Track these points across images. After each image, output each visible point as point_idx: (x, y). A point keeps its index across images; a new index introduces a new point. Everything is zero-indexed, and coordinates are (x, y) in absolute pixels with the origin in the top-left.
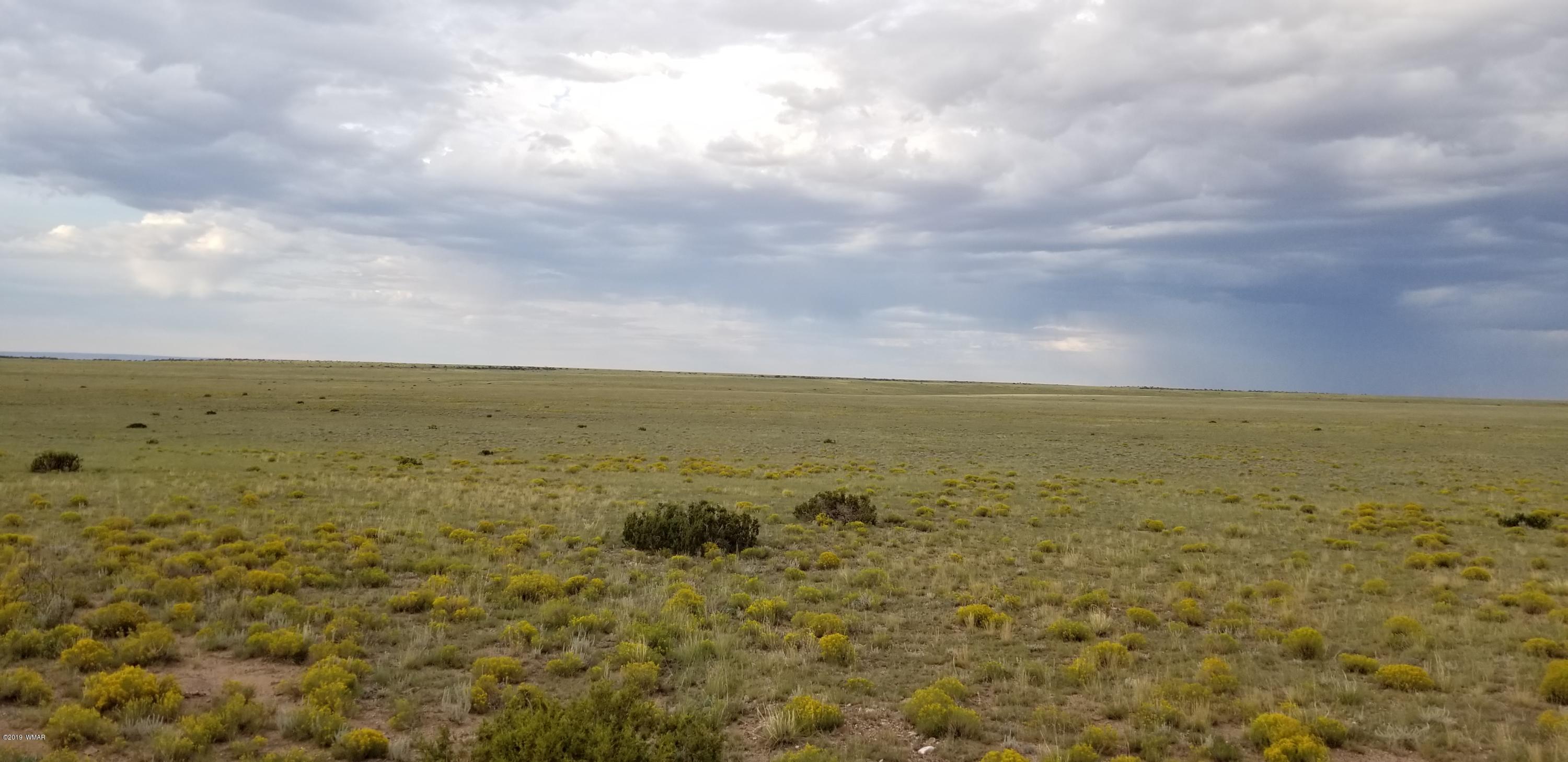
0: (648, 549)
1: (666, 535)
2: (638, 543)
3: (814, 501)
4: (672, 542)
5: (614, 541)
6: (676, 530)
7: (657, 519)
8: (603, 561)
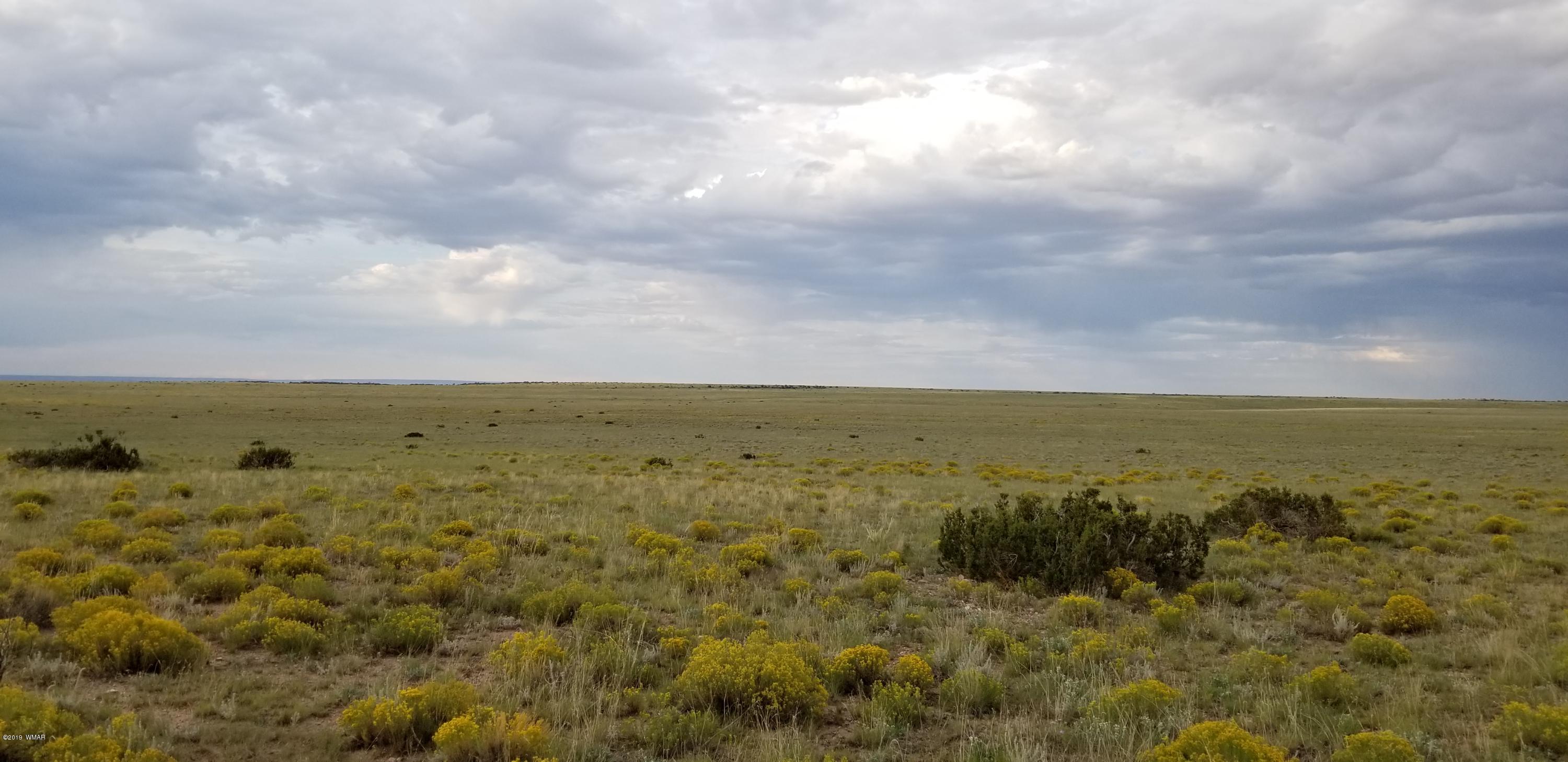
0: (993, 577)
1: (1029, 551)
2: (974, 565)
4: (1041, 565)
5: (922, 559)
6: (1046, 542)
7: (1004, 522)
8: (913, 603)
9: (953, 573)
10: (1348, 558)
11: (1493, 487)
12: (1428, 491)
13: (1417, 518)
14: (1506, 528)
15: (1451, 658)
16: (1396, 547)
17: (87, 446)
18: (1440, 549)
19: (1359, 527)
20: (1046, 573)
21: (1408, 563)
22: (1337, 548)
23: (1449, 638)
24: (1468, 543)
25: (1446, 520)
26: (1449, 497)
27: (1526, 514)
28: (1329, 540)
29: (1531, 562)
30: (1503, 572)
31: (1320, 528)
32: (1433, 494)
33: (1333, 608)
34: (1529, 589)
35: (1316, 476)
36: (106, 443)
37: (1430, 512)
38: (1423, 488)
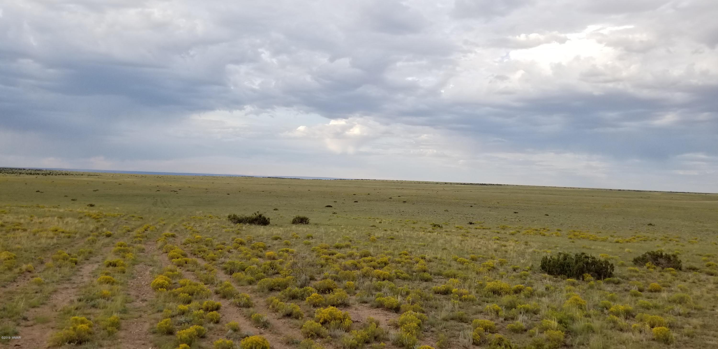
0: (554, 274)
1: (563, 268)
2: (549, 271)
3: (645, 256)
4: (566, 272)
5: (536, 269)
6: (568, 266)
7: (558, 260)
8: (531, 279)
9: (544, 273)
17: (254, 217)
20: (567, 274)
36: (260, 216)
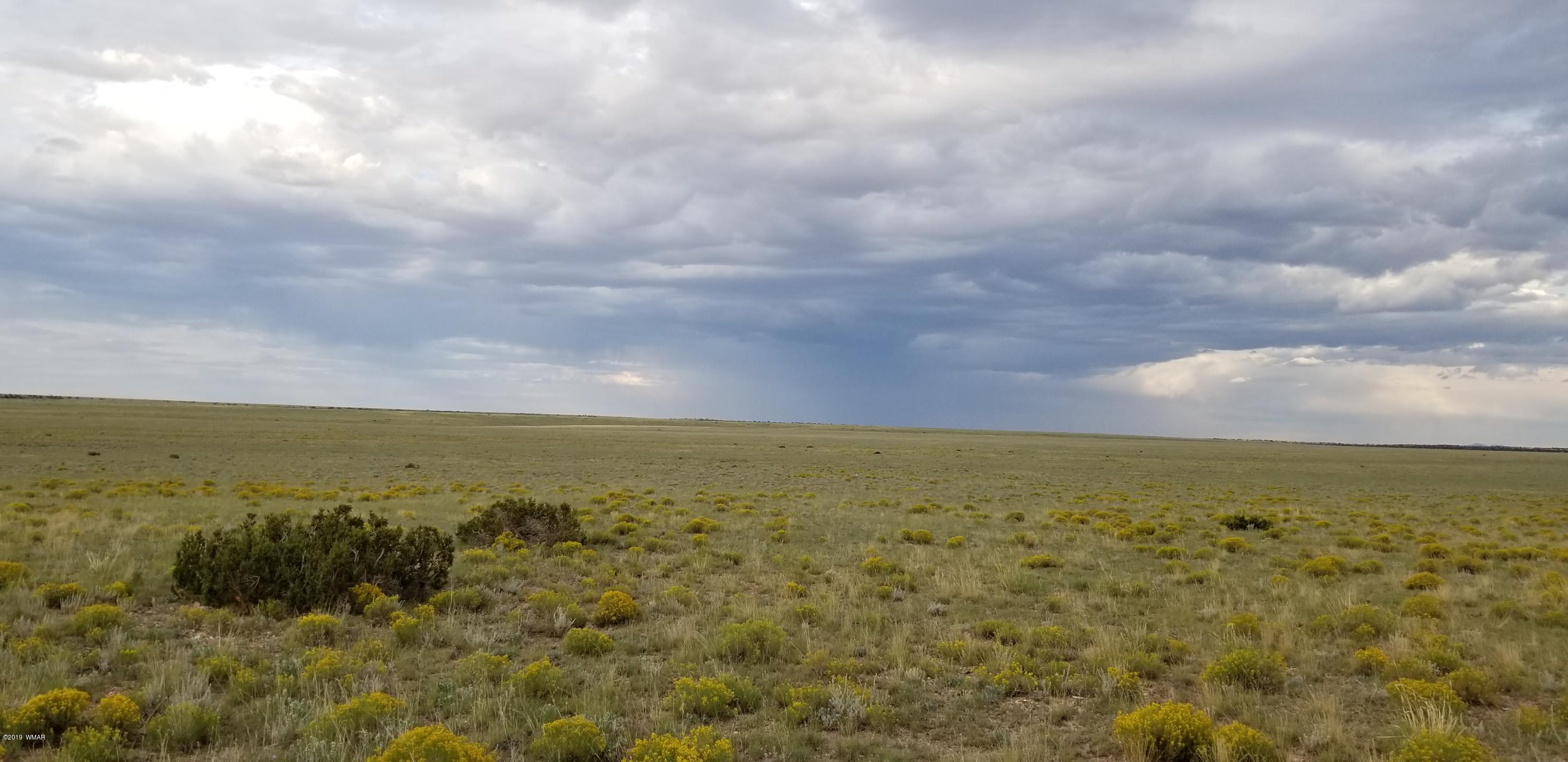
0: (231, 601)
1: (272, 572)
2: (211, 591)
3: (490, 514)
4: (285, 585)
5: (153, 588)
6: (294, 560)
7: (250, 544)
9: (187, 601)
10: (577, 560)
11: (701, 493)
12: (651, 498)
13: (639, 522)
14: (705, 528)
15: (645, 644)
16: (619, 548)
18: (651, 548)
19: (590, 532)
20: (289, 594)
21: (626, 562)
22: (570, 552)
23: (646, 626)
24: (673, 542)
25: (661, 523)
26: (666, 503)
27: (721, 515)
28: (564, 545)
29: (718, 556)
30: (696, 565)
31: (558, 534)
32: (655, 501)
33: (556, 606)
34: (713, 580)
35: (564, 487)
37: (649, 516)
38: (648, 496)
